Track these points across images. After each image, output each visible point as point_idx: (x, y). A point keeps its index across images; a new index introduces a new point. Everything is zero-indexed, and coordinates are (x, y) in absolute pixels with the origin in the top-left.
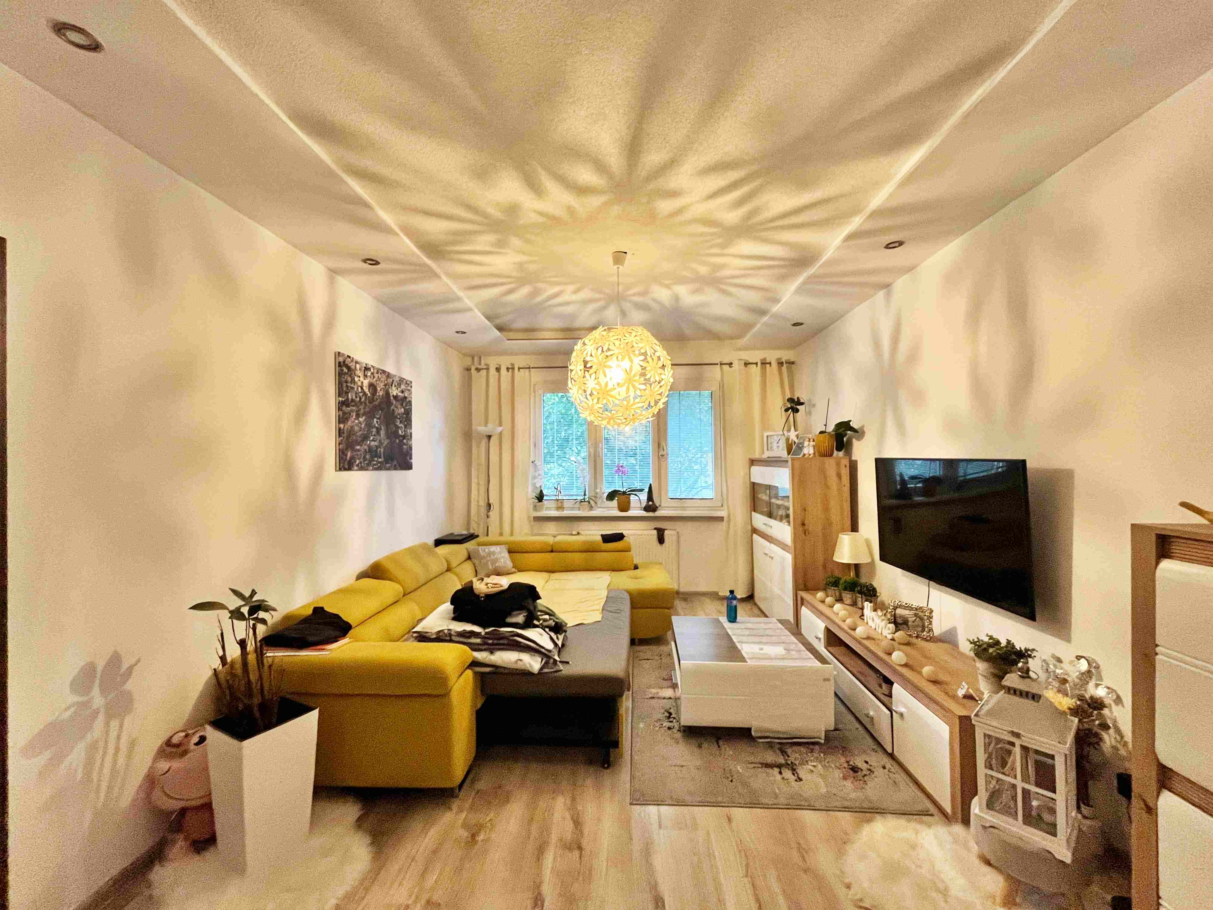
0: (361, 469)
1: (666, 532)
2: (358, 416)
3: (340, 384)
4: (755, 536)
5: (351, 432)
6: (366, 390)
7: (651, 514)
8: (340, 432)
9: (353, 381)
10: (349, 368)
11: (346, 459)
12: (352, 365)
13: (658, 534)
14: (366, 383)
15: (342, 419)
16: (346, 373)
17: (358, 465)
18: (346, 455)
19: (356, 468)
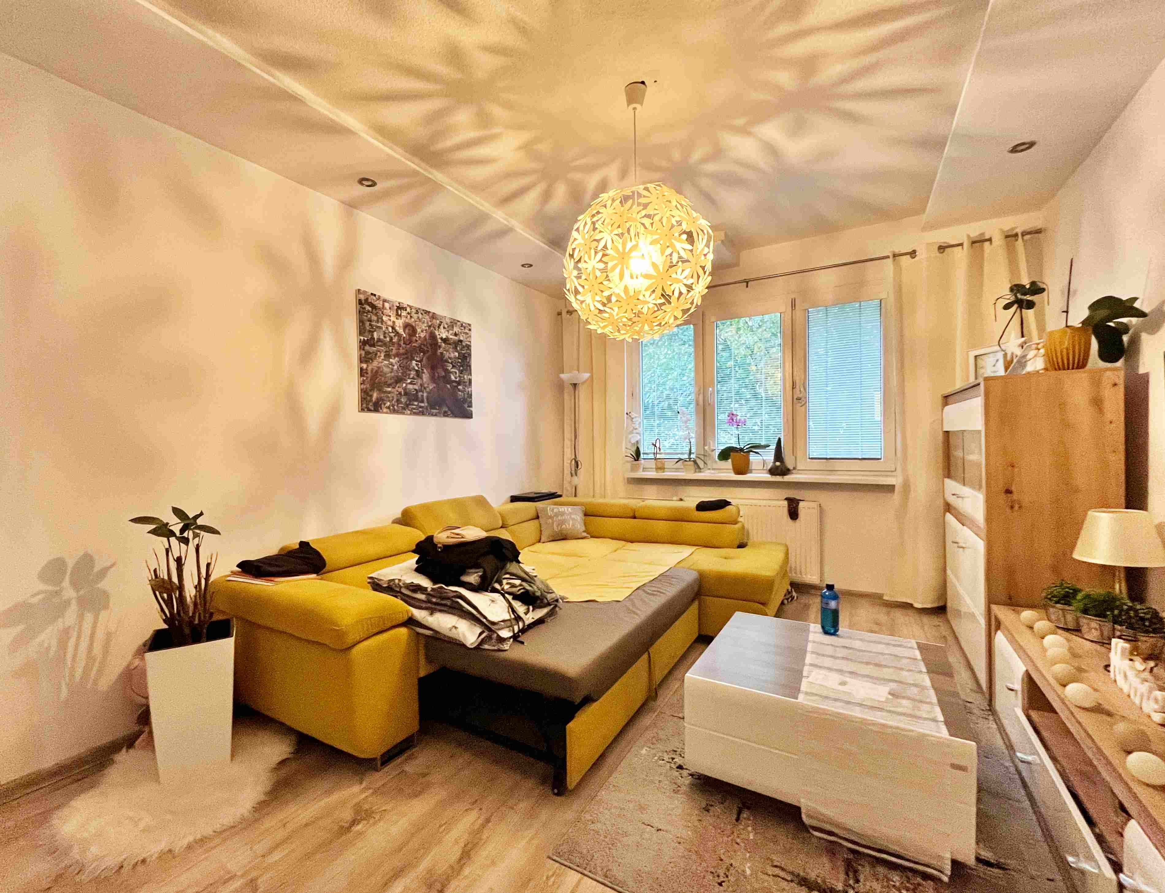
0: (393, 411)
1: (801, 504)
2: (388, 356)
3: (361, 322)
4: (949, 517)
5: (377, 373)
6: (401, 331)
7: (778, 479)
8: (362, 372)
9: (380, 320)
10: (373, 307)
11: (371, 401)
12: (379, 304)
13: (789, 505)
14: (399, 323)
15: (366, 358)
16: (369, 311)
17: (389, 408)
18: (371, 396)
19: (385, 410)
